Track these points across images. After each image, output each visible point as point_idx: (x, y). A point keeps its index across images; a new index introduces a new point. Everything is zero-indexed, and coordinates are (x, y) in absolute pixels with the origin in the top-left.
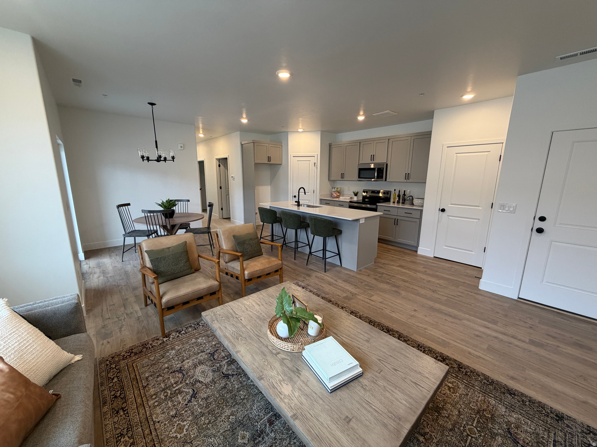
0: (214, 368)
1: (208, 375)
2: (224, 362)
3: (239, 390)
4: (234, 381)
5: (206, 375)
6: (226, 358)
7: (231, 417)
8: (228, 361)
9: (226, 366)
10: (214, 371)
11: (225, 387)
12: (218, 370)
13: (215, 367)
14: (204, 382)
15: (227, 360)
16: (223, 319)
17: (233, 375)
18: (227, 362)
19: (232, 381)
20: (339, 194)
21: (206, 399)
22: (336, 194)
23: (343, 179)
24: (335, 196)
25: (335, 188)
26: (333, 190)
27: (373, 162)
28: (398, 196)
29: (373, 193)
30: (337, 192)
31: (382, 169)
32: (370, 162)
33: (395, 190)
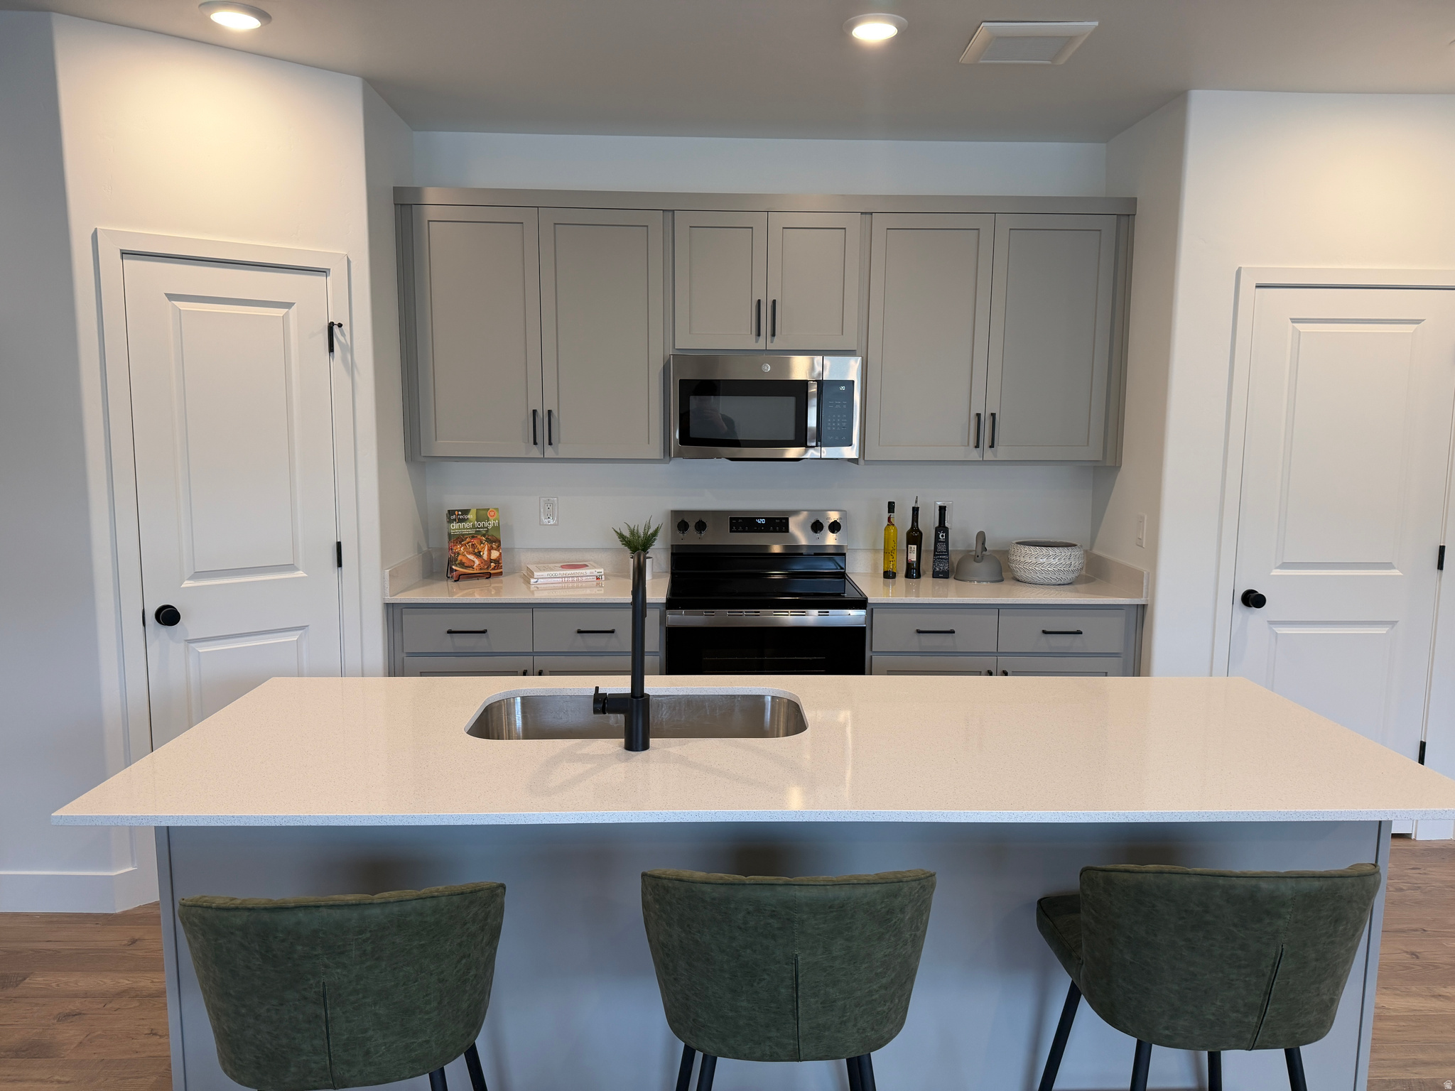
20: (495, 554)
22: (478, 555)
23: (549, 452)
24: (475, 567)
25: (466, 512)
26: (455, 526)
27: (772, 342)
28: (914, 537)
29: (744, 531)
30: (481, 543)
31: (843, 388)
32: (750, 343)
33: (891, 507)
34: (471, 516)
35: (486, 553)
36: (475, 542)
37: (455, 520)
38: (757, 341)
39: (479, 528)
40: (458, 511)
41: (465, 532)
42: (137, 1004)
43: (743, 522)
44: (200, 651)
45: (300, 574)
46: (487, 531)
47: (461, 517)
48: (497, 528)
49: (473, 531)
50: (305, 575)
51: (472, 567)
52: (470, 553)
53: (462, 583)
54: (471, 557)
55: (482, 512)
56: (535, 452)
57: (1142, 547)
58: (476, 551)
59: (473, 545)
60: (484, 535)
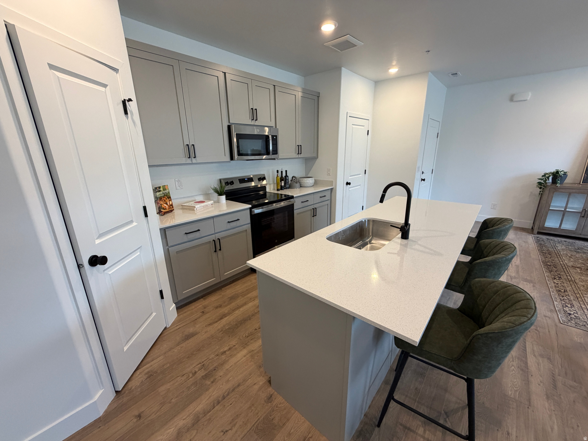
20: (170, 203)
22: (167, 204)
23: (194, 161)
24: (167, 208)
25: (160, 187)
26: (158, 194)
27: (255, 122)
28: (282, 179)
29: (243, 183)
30: (166, 199)
31: (275, 137)
32: (250, 122)
33: (278, 171)
34: (161, 189)
35: (168, 202)
36: (165, 199)
37: (157, 191)
38: (252, 122)
39: (164, 193)
40: (158, 187)
41: (161, 195)
42: (196, 431)
43: (242, 180)
44: (110, 273)
45: (135, 224)
46: (167, 194)
47: (159, 190)
48: (169, 192)
49: (163, 195)
50: (137, 224)
51: (166, 209)
52: (164, 204)
53: (165, 216)
54: (165, 205)
55: (164, 187)
56: (189, 161)
57: (330, 175)
58: (166, 202)
59: (164, 200)
60: (166, 196)
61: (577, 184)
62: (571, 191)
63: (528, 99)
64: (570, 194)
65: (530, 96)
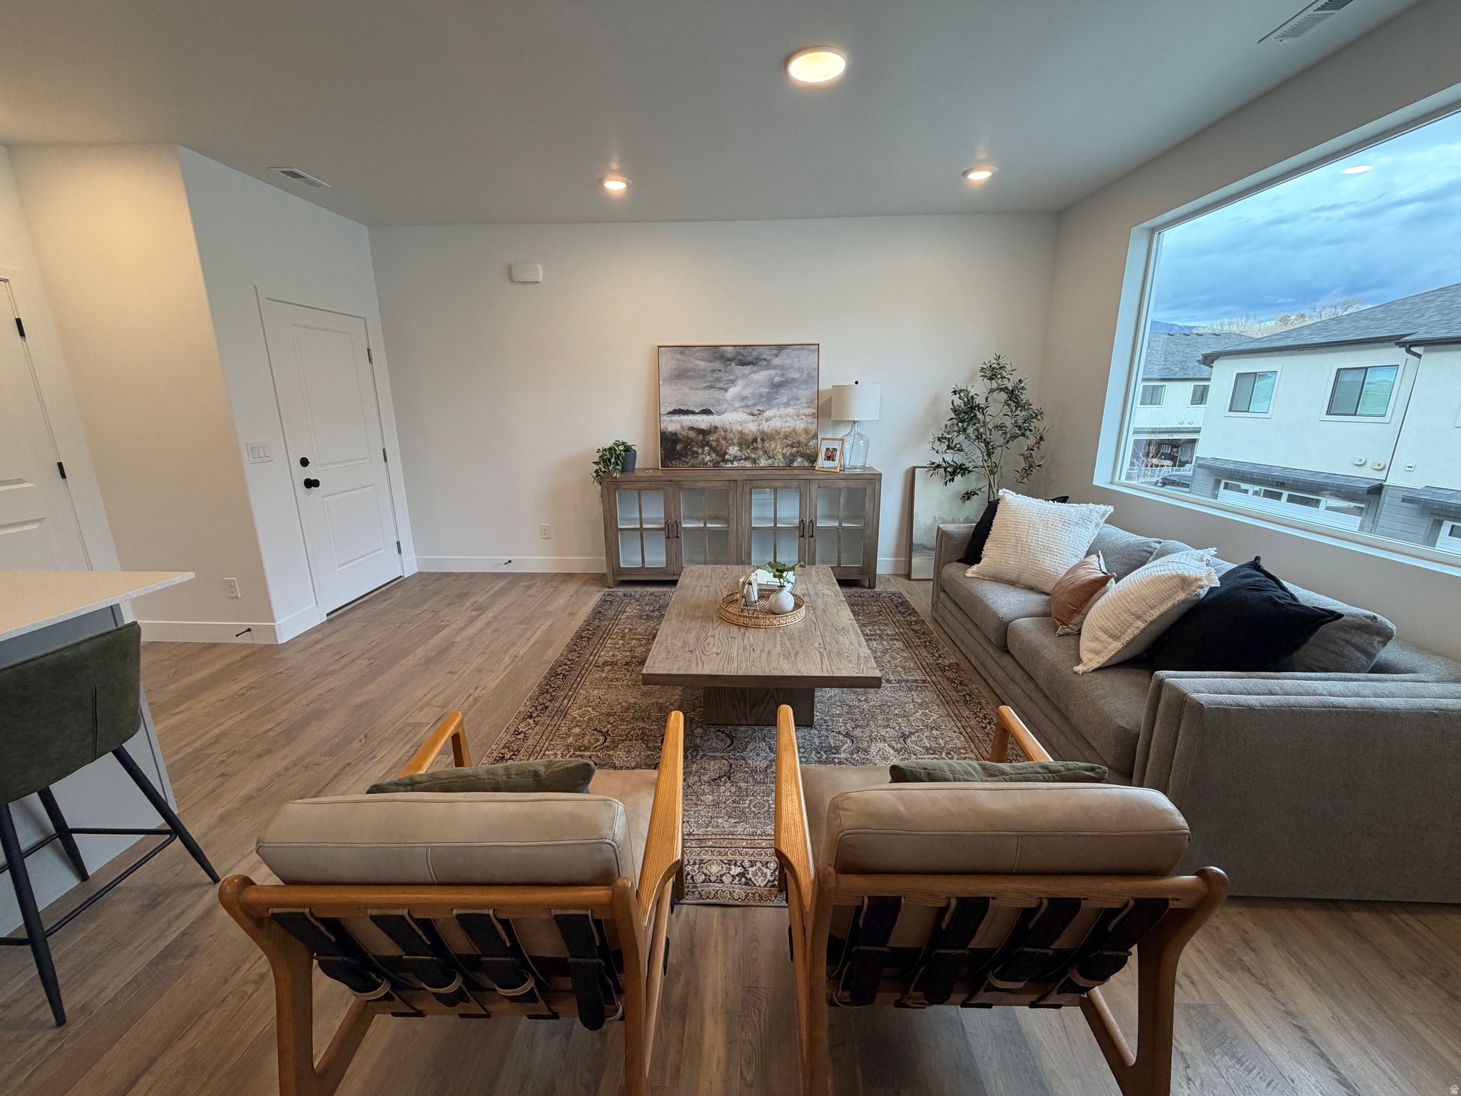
0: (865, 757)
1: (876, 750)
2: (843, 755)
3: (840, 715)
4: (841, 727)
5: (881, 753)
6: (836, 761)
7: (863, 699)
8: (835, 754)
9: (843, 749)
10: (866, 751)
11: (857, 726)
12: (858, 750)
13: (863, 756)
14: (886, 744)
15: (836, 756)
16: (847, 654)
17: (839, 733)
18: (838, 754)
19: (843, 728)
21: (888, 726)
61: (651, 469)
62: (643, 485)
63: (540, 280)
64: (640, 491)
65: (541, 275)
